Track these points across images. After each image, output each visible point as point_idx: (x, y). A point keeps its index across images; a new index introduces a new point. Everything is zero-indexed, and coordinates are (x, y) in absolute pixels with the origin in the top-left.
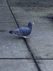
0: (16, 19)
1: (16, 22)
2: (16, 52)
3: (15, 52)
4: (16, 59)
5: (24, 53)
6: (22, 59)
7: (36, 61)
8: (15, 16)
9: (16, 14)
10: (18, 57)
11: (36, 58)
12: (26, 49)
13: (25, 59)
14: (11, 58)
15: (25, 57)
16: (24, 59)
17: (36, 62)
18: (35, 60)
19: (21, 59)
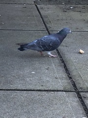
0: (48, 25)
1: (47, 30)
2: (47, 79)
3: (45, 79)
4: (47, 91)
5: (60, 81)
6: (58, 91)
7: (80, 95)
8: (45, 20)
9: (46, 17)
10: (51, 88)
11: (80, 90)
12: (64, 75)
13: (62, 91)
14: (39, 88)
15: (62, 89)
16: (60, 91)
17: (80, 97)
18: (78, 93)
19: (56, 91)
